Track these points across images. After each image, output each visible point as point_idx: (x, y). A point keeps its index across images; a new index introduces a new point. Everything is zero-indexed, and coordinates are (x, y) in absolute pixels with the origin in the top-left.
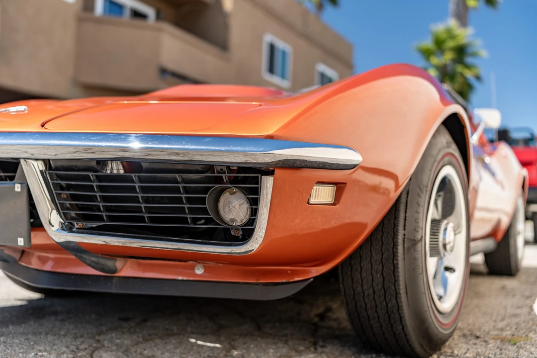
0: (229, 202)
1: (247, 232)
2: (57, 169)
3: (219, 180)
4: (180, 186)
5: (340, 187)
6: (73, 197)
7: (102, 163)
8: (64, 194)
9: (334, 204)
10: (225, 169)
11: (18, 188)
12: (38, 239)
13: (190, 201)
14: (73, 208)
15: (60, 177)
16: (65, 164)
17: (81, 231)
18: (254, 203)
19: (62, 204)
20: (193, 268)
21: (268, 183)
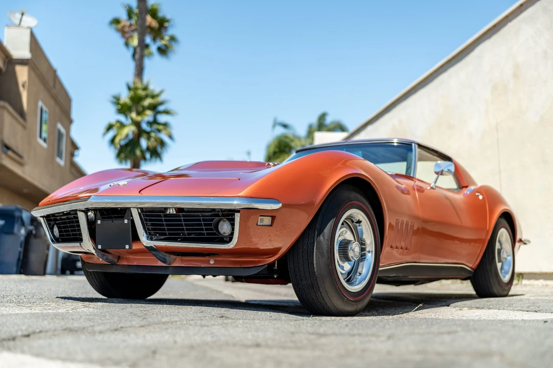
0: (223, 225)
1: (230, 238)
2: (146, 212)
3: (218, 215)
4: (201, 218)
5: (273, 218)
6: (152, 225)
7: (166, 209)
8: (149, 223)
9: (271, 226)
10: (220, 210)
11: (126, 221)
12: (135, 246)
13: (205, 225)
14: (153, 229)
15: (147, 216)
16: (150, 209)
17: (156, 240)
18: (233, 225)
19: (148, 228)
20: (209, 261)
21: (237, 217)
